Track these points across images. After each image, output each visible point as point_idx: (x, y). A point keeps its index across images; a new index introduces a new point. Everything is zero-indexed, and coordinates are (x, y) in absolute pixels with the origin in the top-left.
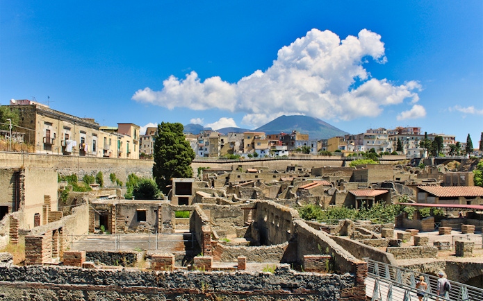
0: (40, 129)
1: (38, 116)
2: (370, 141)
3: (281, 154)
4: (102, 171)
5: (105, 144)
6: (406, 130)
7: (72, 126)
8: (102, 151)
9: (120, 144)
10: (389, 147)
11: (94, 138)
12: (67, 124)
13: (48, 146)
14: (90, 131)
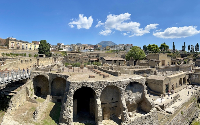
0: (10, 44)
1: (9, 41)
2: (117, 47)
3: (92, 50)
4: (26, 53)
5: (30, 47)
6: (129, 45)
7: (19, 43)
8: (29, 48)
9: (35, 47)
10: (122, 49)
11: (27, 45)
12: (18, 42)
13: (12, 47)
14: (25, 44)
